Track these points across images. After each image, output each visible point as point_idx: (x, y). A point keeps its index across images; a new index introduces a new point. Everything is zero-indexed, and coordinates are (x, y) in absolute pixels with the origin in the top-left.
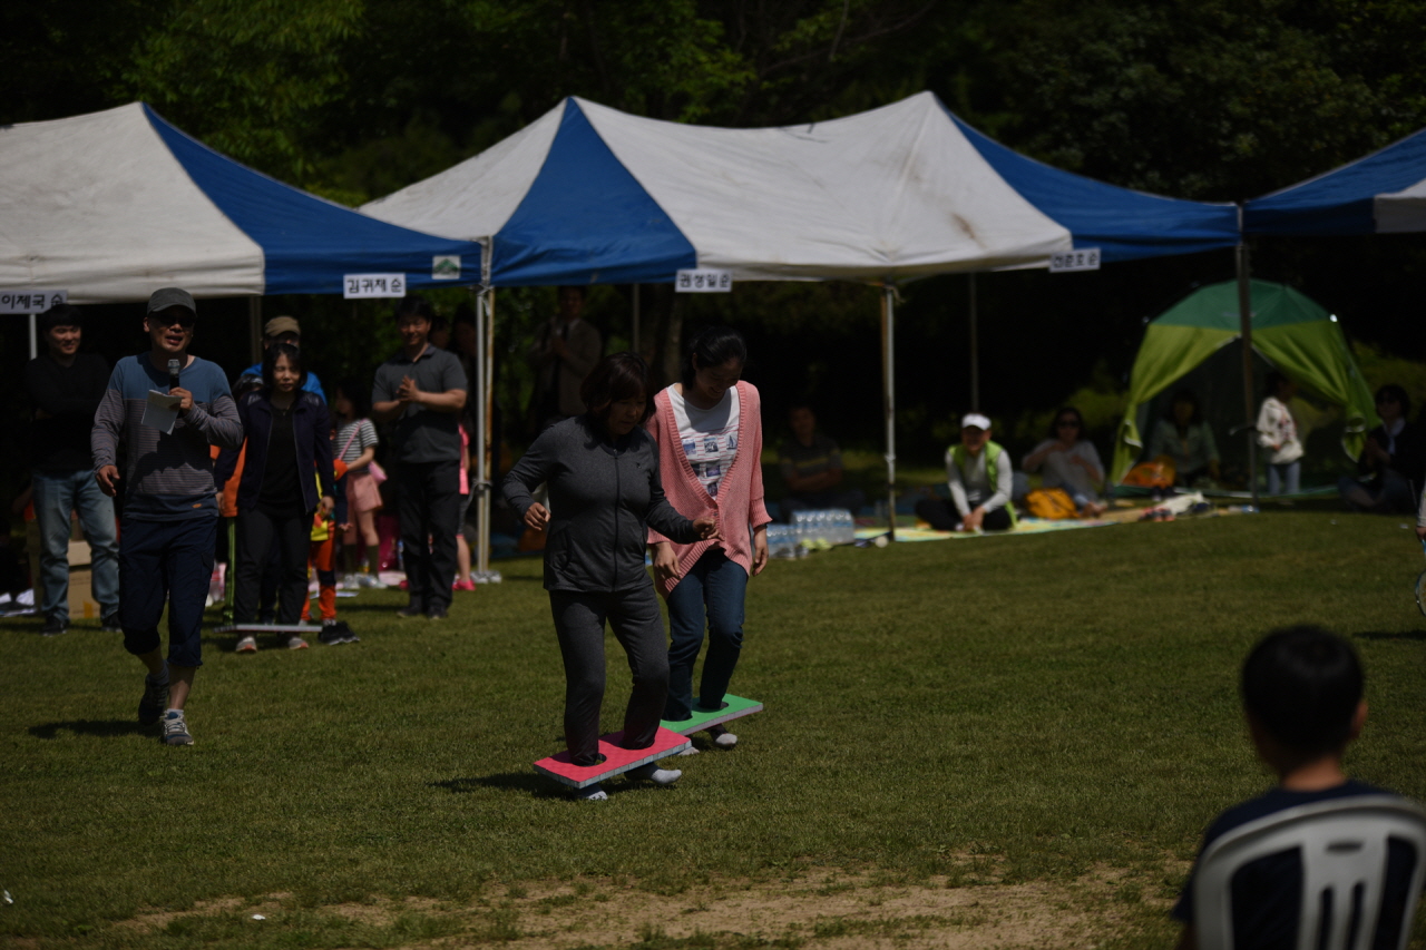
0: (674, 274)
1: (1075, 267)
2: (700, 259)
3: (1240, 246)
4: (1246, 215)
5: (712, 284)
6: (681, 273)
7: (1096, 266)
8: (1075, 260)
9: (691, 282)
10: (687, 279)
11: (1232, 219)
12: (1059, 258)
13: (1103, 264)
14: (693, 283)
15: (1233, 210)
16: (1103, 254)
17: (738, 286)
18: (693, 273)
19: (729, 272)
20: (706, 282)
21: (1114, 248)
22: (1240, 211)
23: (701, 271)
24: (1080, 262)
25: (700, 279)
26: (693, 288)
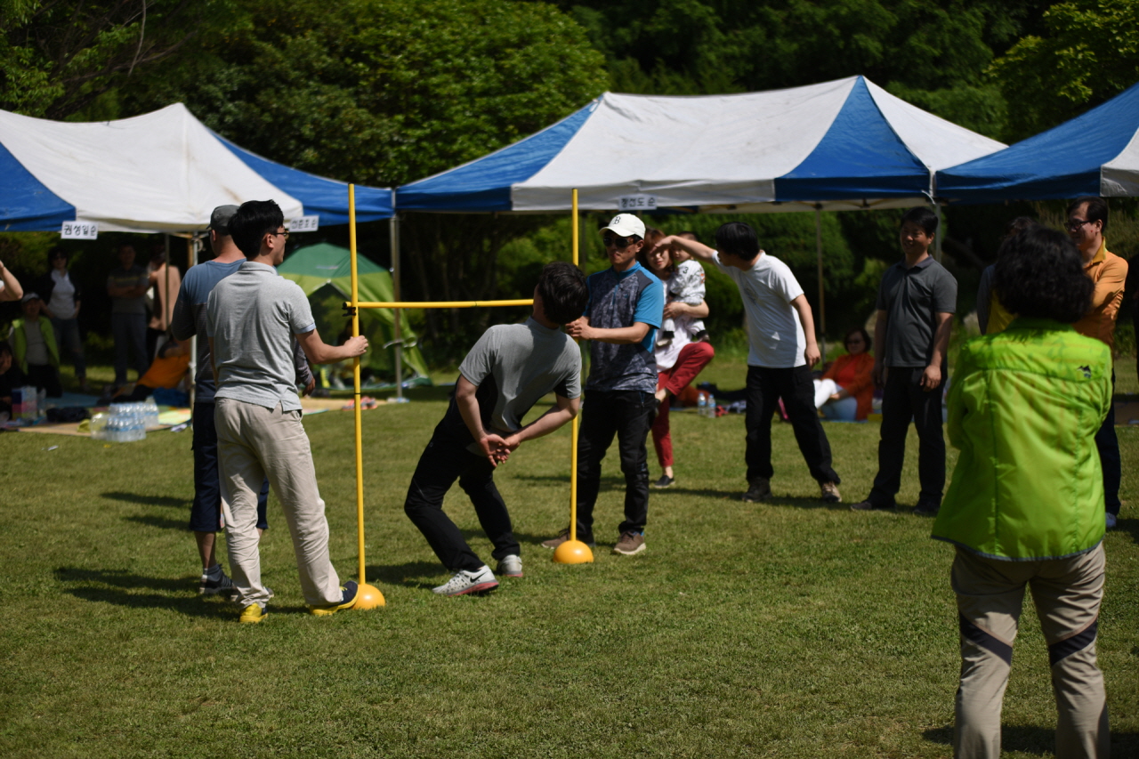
0: (60, 225)
1: (304, 229)
2: (78, 214)
3: (394, 218)
4: (398, 197)
5: (86, 233)
6: (66, 224)
7: (315, 228)
8: (304, 223)
9: (73, 231)
10: (69, 229)
11: (388, 200)
12: (295, 222)
13: (320, 228)
14: (74, 231)
15: (389, 193)
16: (321, 220)
17: (102, 235)
18: (73, 224)
19: (96, 224)
20: (82, 232)
21: (327, 216)
22: (394, 195)
23: (78, 223)
24: (307, 226)
25: (78, 229)
26: (73, 236)
